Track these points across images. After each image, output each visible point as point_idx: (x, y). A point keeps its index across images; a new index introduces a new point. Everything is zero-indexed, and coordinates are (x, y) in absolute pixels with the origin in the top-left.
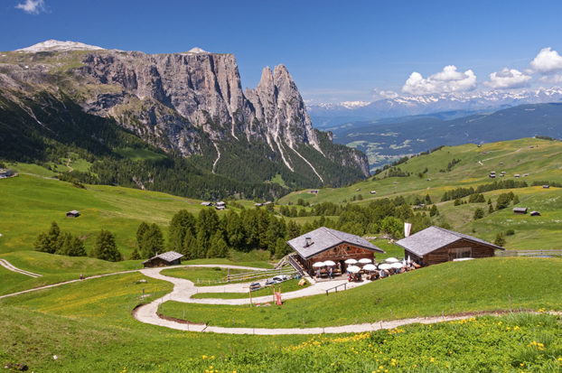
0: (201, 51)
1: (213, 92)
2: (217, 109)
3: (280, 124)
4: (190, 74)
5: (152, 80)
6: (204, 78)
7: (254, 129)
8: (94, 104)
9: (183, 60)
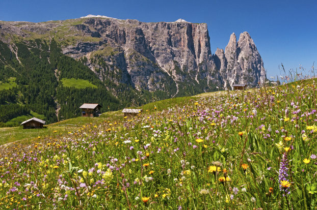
0: (183, 21)
1: (186, 49)
2: (187, 61)
3: (237, 74)
4: (170, 35)
5: (136, 38)
6: (181, 39)
7: (213, 76)
8: (73, 48)
9: (167, 27)
